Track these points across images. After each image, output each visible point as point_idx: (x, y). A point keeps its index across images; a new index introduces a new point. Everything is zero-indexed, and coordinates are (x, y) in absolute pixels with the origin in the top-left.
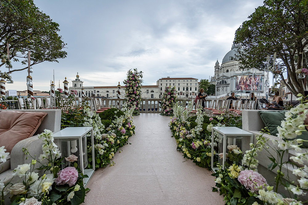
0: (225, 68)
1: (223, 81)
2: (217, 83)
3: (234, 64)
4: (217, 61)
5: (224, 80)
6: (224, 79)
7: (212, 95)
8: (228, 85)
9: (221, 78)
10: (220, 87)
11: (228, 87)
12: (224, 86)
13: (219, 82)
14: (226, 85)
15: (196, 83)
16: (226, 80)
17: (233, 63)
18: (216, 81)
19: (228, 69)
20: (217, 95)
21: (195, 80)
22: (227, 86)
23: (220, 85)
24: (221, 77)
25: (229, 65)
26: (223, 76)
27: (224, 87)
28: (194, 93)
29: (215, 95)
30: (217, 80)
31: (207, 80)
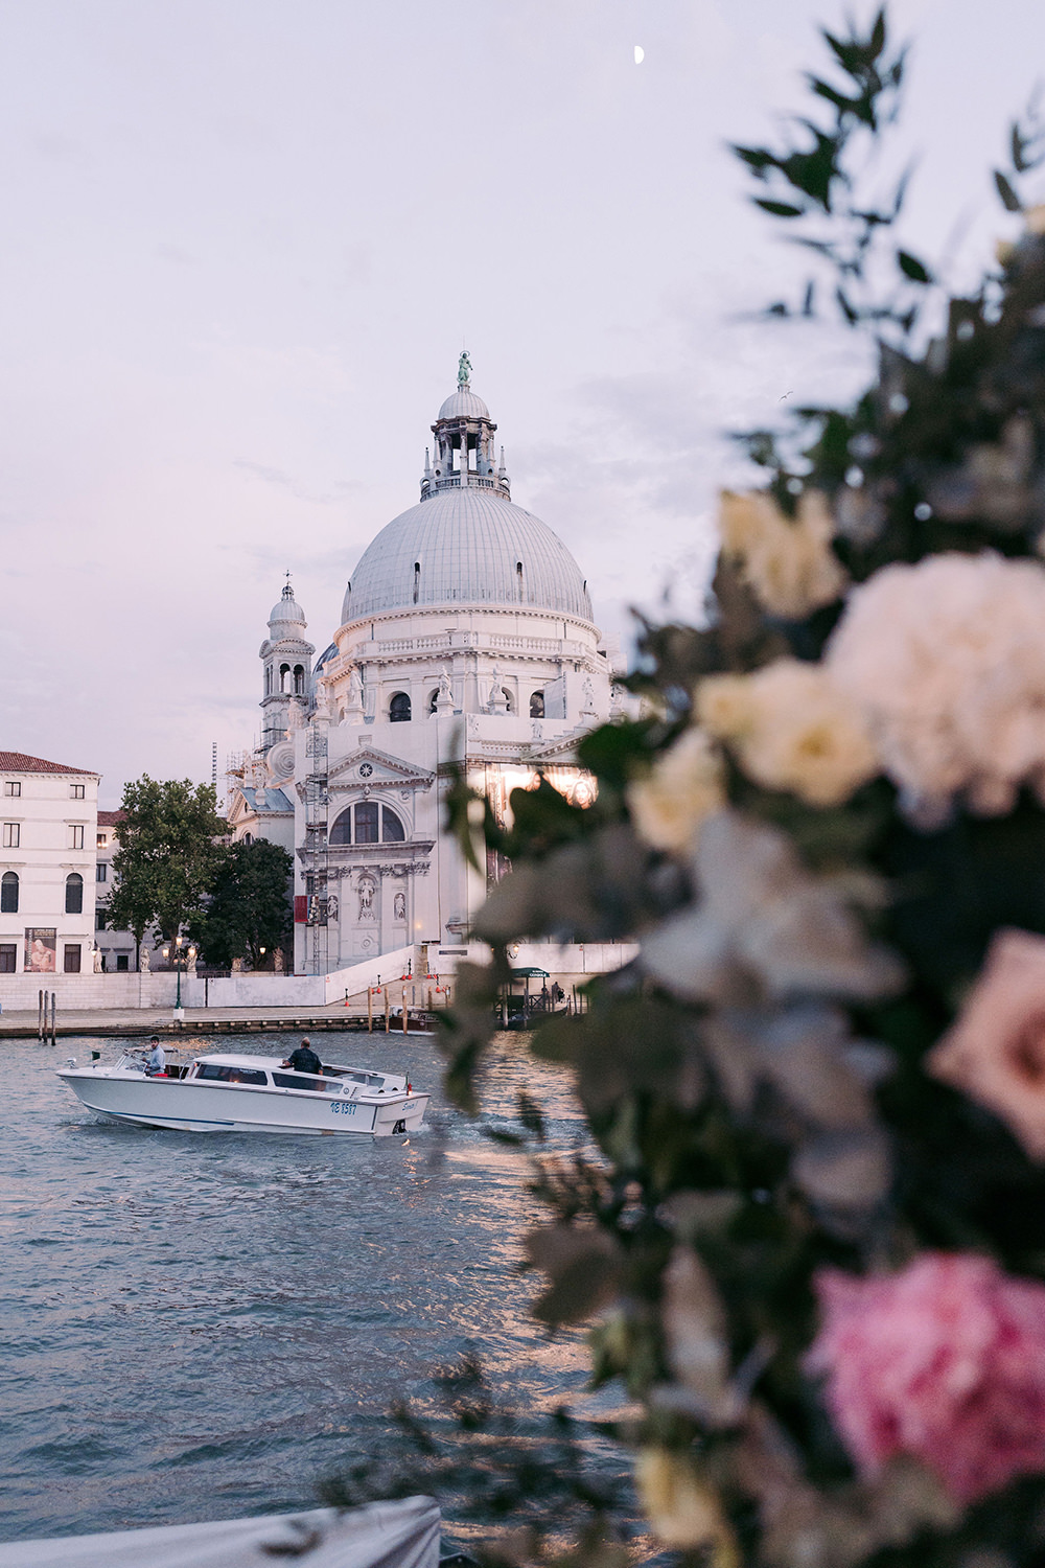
0: (372, 673)
1: (366, 808)
2: (311, 829)
3: (458, 643)
4: (287, 591)
5: (373, 797)
6: (380, 786)
7: (261, 964)
8: (419, 859)
9: (352, 776)
10: (340, 874)
11: (418, 881)
12: (383, 862)
13: (330, 816)
14: (395, 851)
15: (77, 826)
16: (393, 799)
17: (451, 632)
18: (300, 809)
19: (402, 688)
20: (317, 968)
21: (60, 785)
22: (407, 871)
23: (344, 854)
24: (347, 764)
25: (416, 651)
26: (368, 760)
27: (381, 871)
28: (50, 942)
29: (288, 969)
30: (302, 793)
31: (207, 796)
